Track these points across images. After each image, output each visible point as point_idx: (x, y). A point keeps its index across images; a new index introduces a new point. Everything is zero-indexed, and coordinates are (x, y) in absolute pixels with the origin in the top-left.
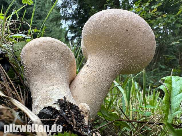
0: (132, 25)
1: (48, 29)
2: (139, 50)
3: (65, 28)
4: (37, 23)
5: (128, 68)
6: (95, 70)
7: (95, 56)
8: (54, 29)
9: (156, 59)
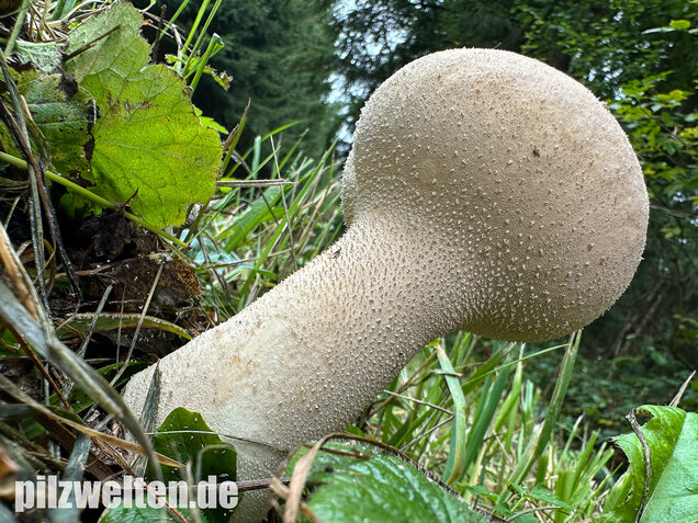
0: (565, 136)
1: (275, 90)
2: (564, 249)
3: (339, 106)
4: (243, 57)
5: (499, 312)
6: (358, 279)
7: (378, 225)
8: (294, 95)
9: (644, 322)
